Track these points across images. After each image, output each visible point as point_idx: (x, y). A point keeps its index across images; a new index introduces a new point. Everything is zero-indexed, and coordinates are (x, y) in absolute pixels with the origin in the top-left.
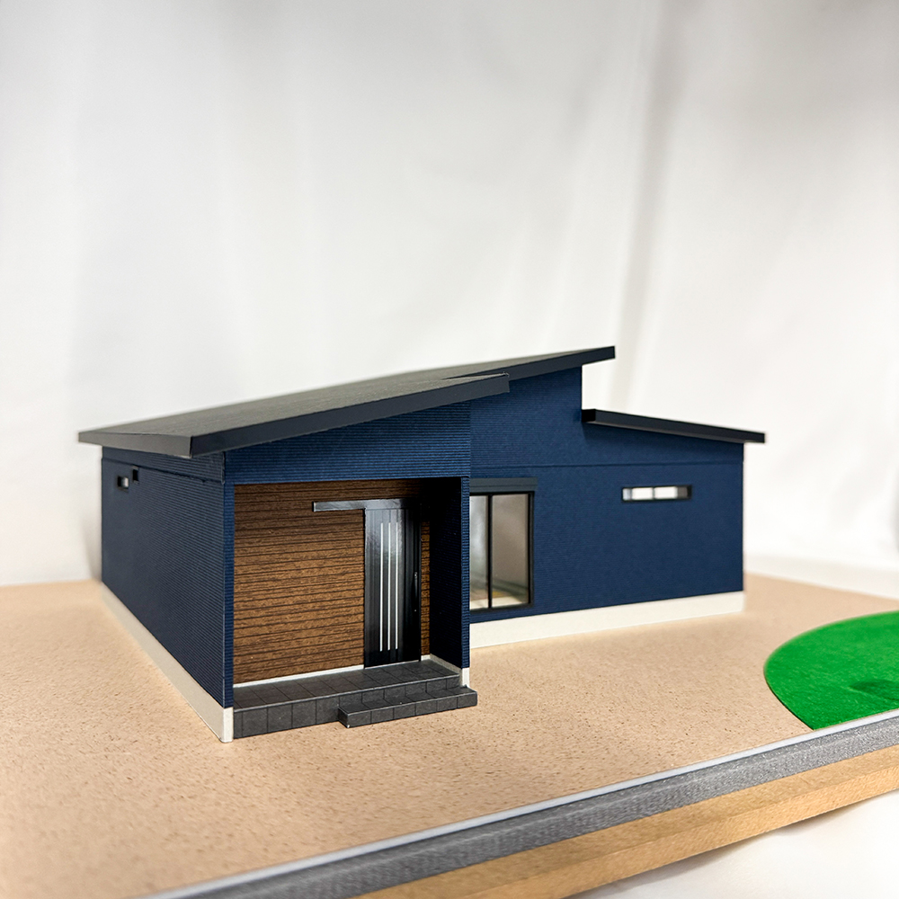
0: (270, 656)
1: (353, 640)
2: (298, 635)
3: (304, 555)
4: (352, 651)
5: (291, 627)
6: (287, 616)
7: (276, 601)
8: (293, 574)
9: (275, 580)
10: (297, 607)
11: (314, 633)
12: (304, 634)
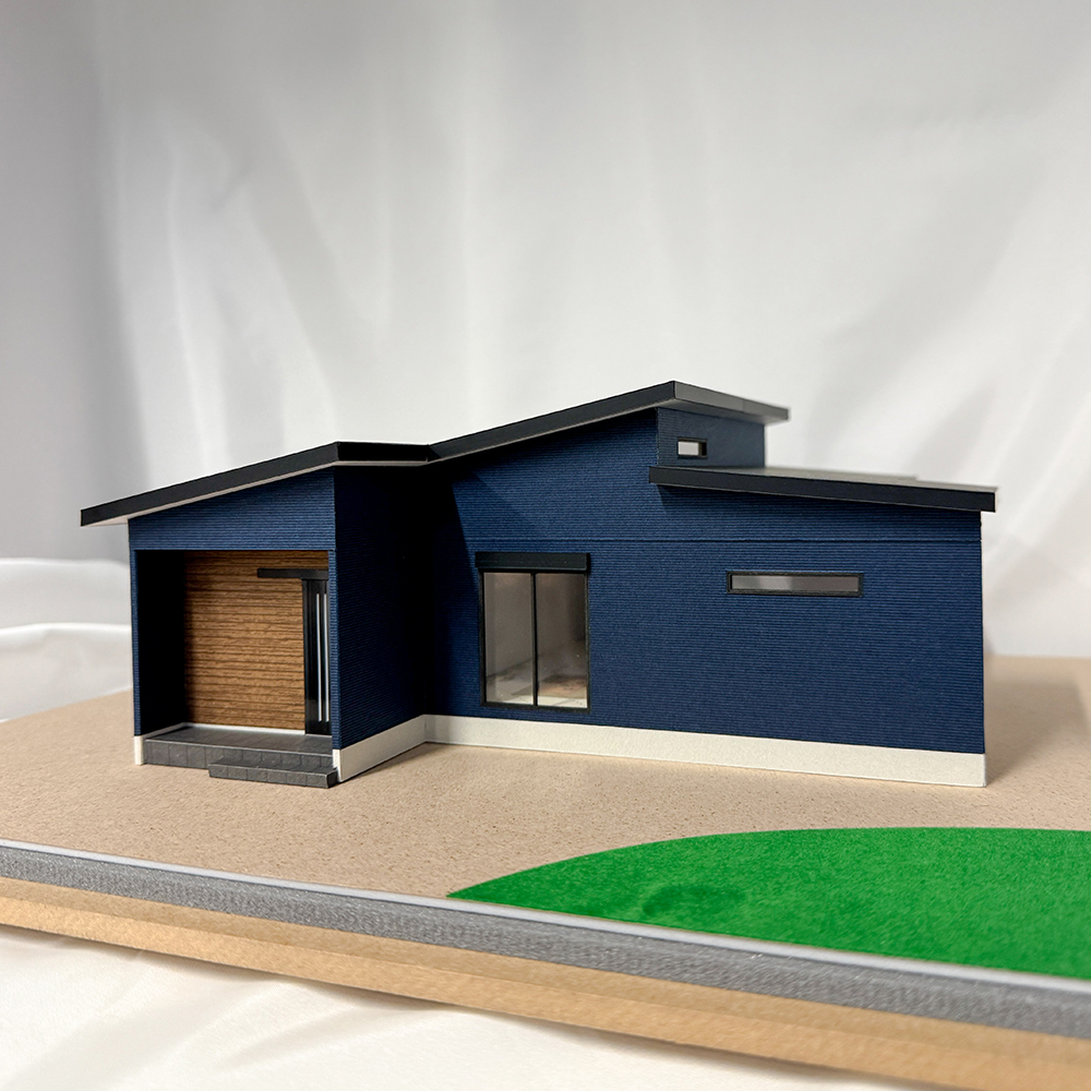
0: (227, 705)
1: (296, 705)
2: (249, 691)
3: (252, 617)
4: (296, 716)
5: (244, 682)
6: (241, 672)
7: (231, 657)
8: (243, 634)
9: (230, 638)
10: (248, 665)
11: (262, 691)
12: (254, 691)
